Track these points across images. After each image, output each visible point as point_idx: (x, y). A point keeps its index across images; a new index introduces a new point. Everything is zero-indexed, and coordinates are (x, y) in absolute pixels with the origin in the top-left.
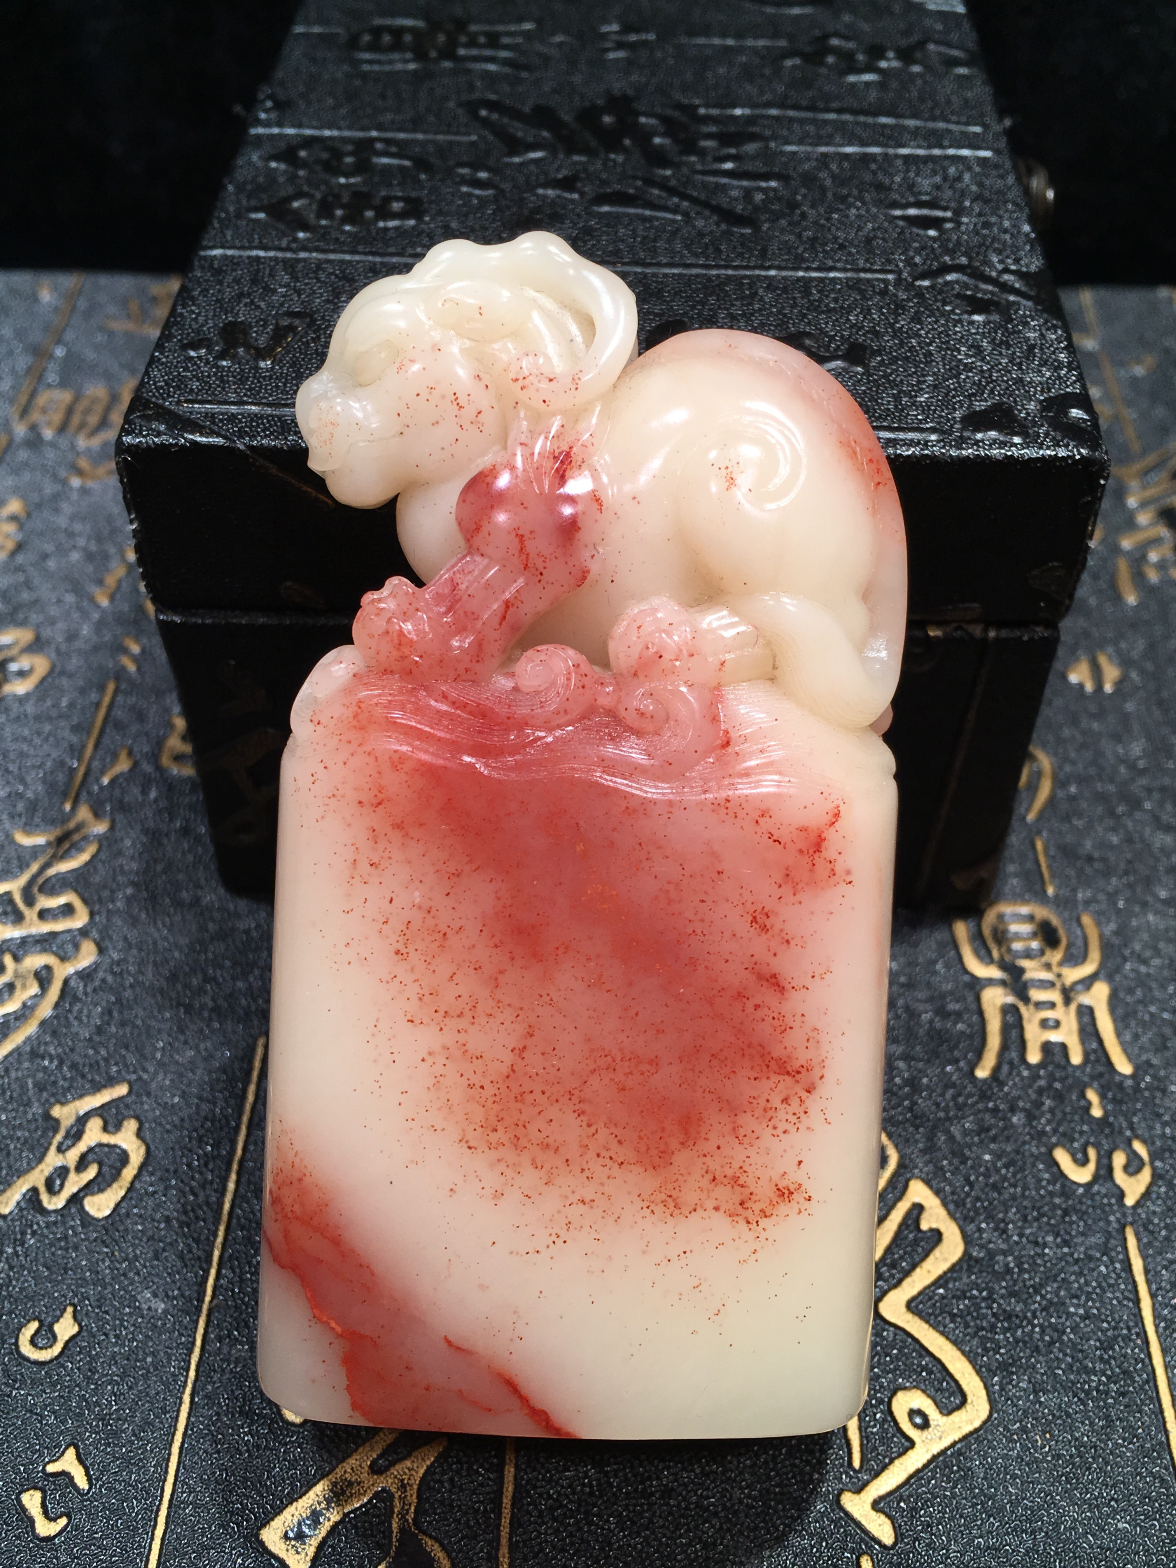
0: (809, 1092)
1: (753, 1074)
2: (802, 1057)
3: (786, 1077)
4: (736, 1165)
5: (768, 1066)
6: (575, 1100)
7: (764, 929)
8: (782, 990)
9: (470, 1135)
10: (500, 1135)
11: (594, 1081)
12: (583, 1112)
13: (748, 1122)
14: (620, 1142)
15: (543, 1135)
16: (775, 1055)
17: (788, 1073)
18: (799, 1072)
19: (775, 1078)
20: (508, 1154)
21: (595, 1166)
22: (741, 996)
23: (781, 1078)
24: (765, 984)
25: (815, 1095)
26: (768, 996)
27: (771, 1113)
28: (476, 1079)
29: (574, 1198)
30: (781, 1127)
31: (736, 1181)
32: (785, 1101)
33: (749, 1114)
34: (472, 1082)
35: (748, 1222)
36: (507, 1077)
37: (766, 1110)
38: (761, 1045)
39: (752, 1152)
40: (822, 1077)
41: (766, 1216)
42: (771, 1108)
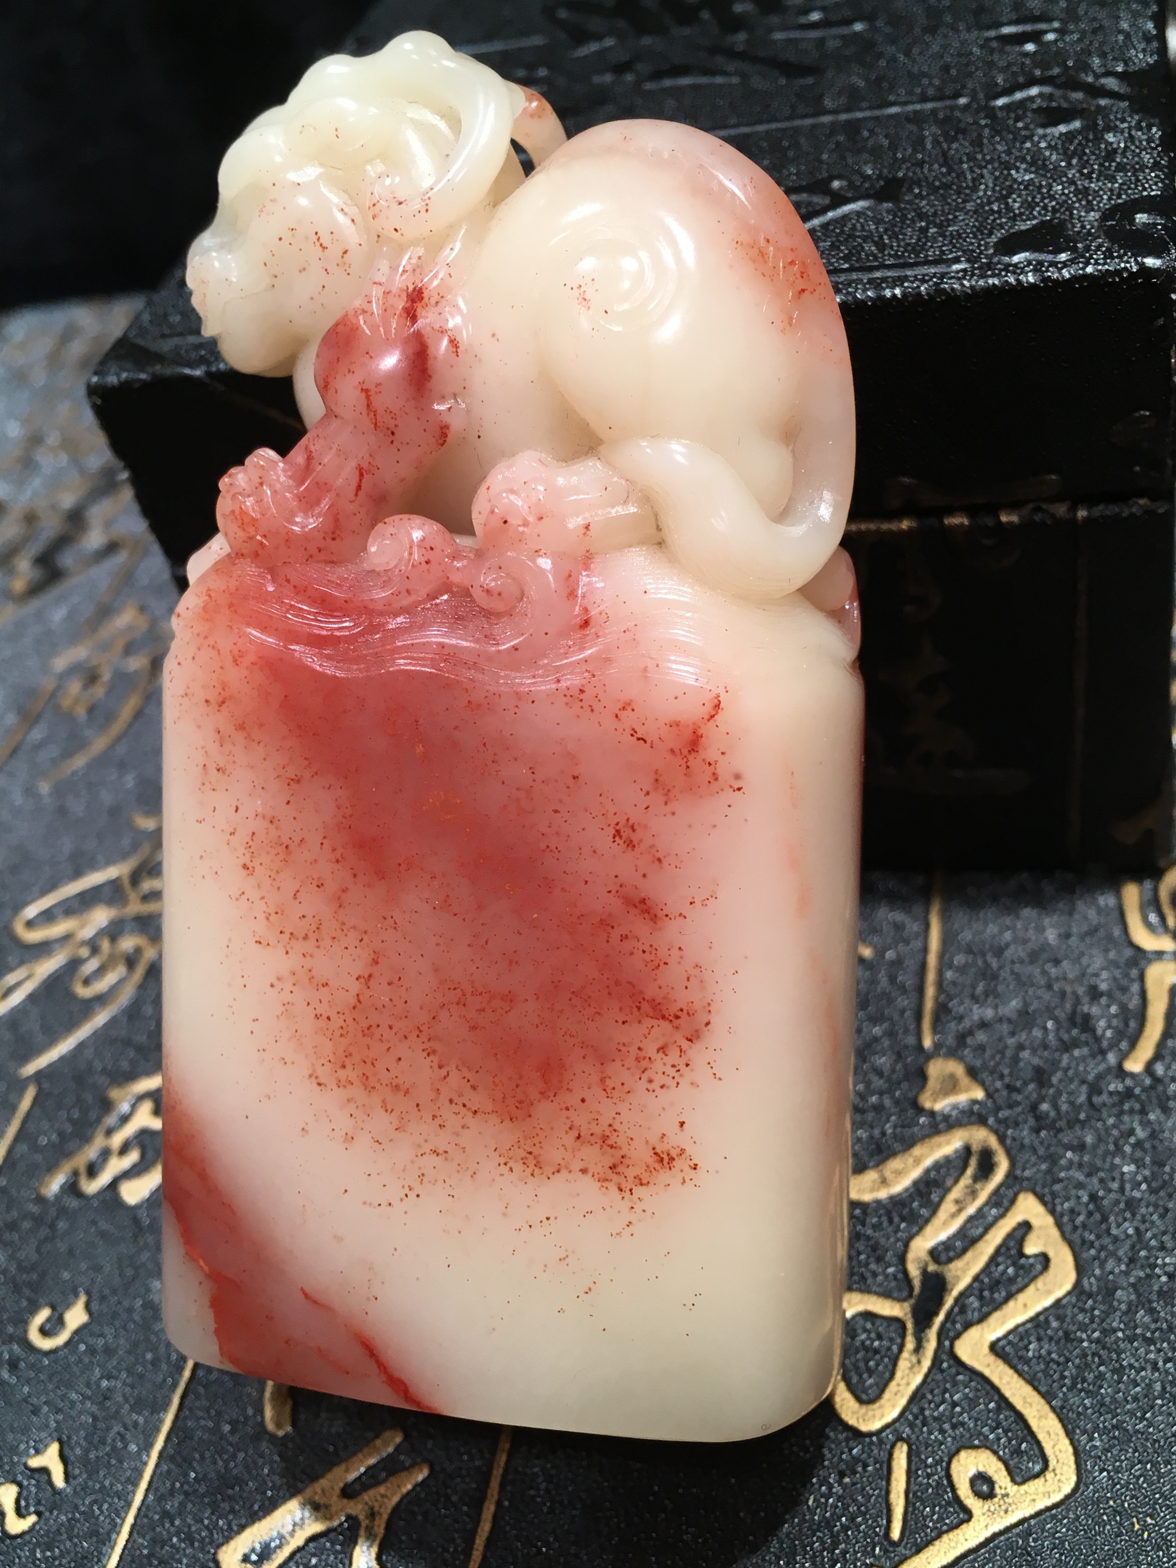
0: (692, 1041)
1: (622, 1017)
2: (682, 999)
3: (661, 1022)
4: (604, 1122)
5: (639, 1008)
6: (424, 1037)
7: (630, 845)
8: (654, 918)
9: (320, 1071)
10: (349, 1073)
11: (443, 1015)
12: (434, 1052)
13: (618, 1073)
14: (474, 1088)
15: (392, 1074)
16: (647, 995)
17: (663, 1017)
18: (677, 1017)
19: (648, 1022)
20: (357, 1091)
21: (447, 1112)
22: (606, 923)
23: (655, 1022)
24: (633, 910)
25: (698, 1045)
26: (639, 926)
27: (645, 1064)
28: (323, 1009)
29: (427, 1148)
30: (659, 1080)
31: (604, 1141)
32: (662, 1049)
33: (618, 1064)
34: (318, 1012)
35: (621, 1190)
36: (354, 1008)
37: (638, 1059)
38: (629, 983)
39: (623, 1108)
40: (708, 1024)
41: (641, 1184)
42: (644, 1058)
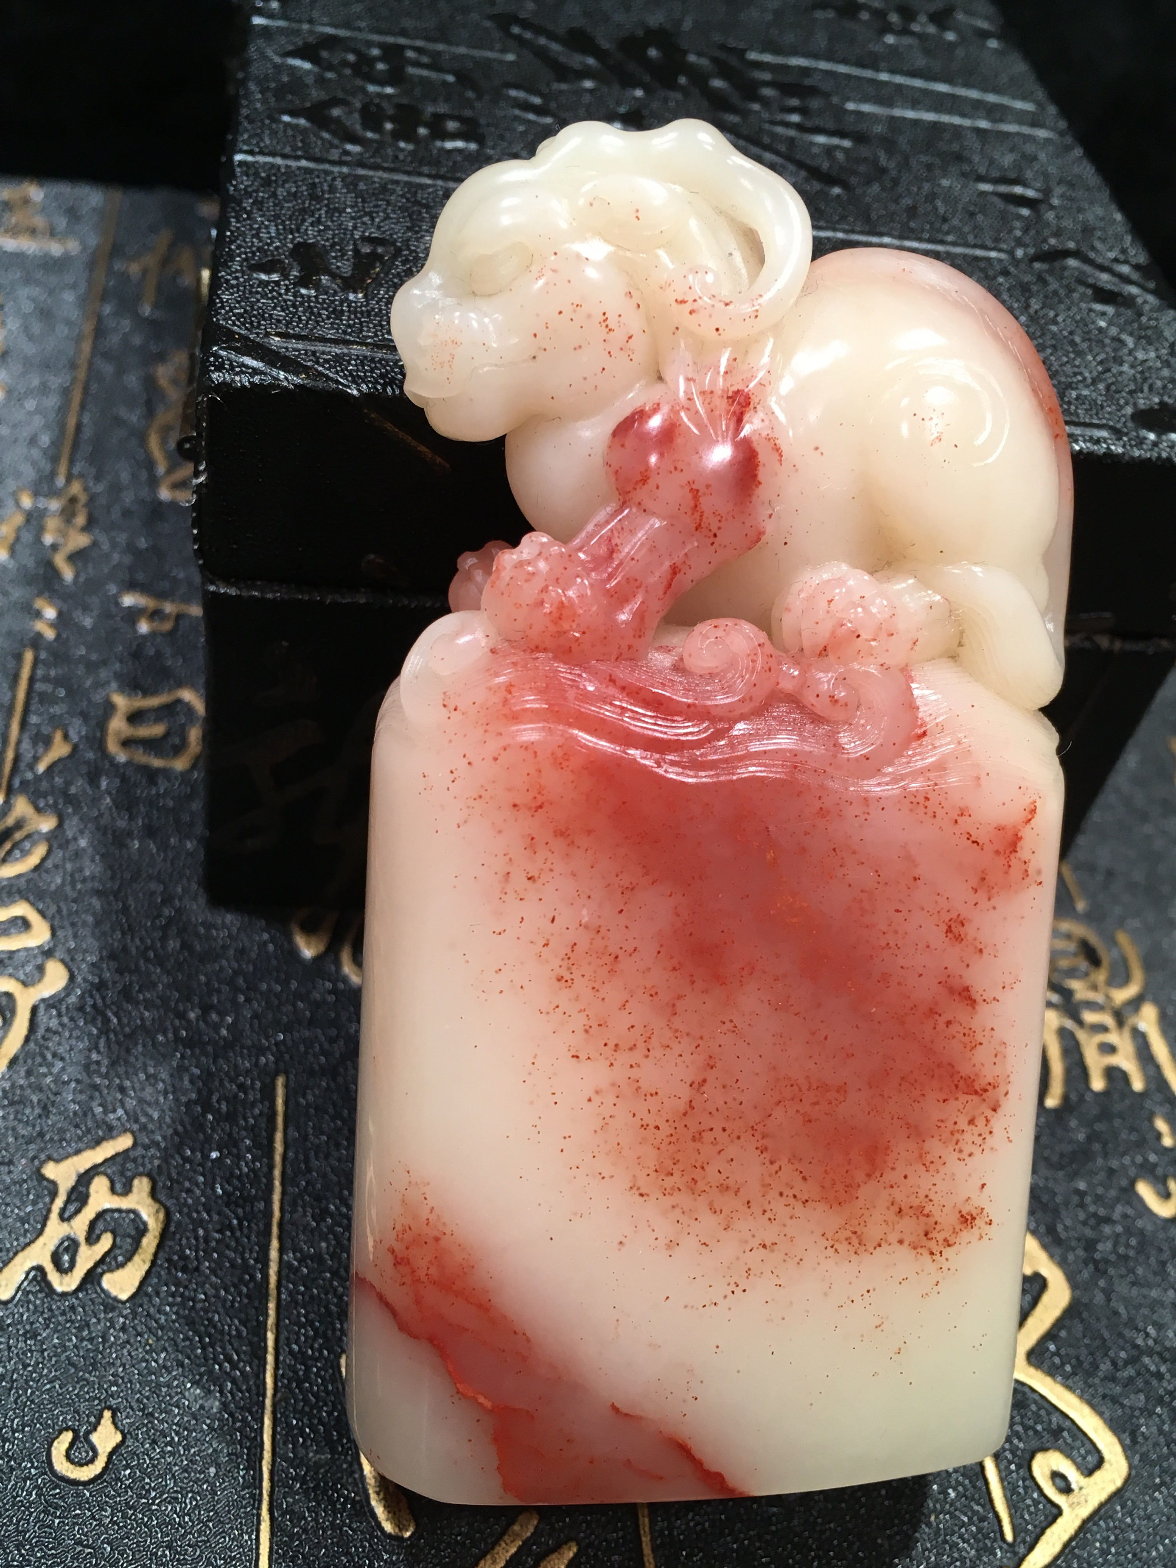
0: (994, 1110)
1: (942, 1096)
2: (988, 1074)
3: (974, 1097)
4: (922, 1195)
5: (957, 1086)
6: (758, 1136)
7: (959, 938)
8: (972, 1002)
9: (642, 1181)
10: (676, 1180)
11: (778, 1113)
12: (766, 1149)
13: (935, 1147)
14: (804, 1178)
15: (724, 1175)
16: (963, 1074)
17: (976, 1092)
18: (986, 1091)
19: (963, 1098)
20: (683, 1199)
21: (778, 1207)
22: (933, 1012)
23: (969, 1097)
24: (956, 997)
25: (1000, 1114)
26: (956, 1011)
27: (957, 1136)
28: (649, 1119)
29: (755, 1243)
30: (967, 1149)
31: (920, 1212)
32: (971, 1122)
33: (937, 1138)
34: (644, 1123)
35: (932, 1253)
36: (685, 1114)
37: (952, 1133)
38: (950, 1064)
39: (937, 1179)
40: (1007, 1094)
41: (949, 1245)
42: (958, 1131)
